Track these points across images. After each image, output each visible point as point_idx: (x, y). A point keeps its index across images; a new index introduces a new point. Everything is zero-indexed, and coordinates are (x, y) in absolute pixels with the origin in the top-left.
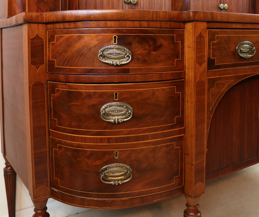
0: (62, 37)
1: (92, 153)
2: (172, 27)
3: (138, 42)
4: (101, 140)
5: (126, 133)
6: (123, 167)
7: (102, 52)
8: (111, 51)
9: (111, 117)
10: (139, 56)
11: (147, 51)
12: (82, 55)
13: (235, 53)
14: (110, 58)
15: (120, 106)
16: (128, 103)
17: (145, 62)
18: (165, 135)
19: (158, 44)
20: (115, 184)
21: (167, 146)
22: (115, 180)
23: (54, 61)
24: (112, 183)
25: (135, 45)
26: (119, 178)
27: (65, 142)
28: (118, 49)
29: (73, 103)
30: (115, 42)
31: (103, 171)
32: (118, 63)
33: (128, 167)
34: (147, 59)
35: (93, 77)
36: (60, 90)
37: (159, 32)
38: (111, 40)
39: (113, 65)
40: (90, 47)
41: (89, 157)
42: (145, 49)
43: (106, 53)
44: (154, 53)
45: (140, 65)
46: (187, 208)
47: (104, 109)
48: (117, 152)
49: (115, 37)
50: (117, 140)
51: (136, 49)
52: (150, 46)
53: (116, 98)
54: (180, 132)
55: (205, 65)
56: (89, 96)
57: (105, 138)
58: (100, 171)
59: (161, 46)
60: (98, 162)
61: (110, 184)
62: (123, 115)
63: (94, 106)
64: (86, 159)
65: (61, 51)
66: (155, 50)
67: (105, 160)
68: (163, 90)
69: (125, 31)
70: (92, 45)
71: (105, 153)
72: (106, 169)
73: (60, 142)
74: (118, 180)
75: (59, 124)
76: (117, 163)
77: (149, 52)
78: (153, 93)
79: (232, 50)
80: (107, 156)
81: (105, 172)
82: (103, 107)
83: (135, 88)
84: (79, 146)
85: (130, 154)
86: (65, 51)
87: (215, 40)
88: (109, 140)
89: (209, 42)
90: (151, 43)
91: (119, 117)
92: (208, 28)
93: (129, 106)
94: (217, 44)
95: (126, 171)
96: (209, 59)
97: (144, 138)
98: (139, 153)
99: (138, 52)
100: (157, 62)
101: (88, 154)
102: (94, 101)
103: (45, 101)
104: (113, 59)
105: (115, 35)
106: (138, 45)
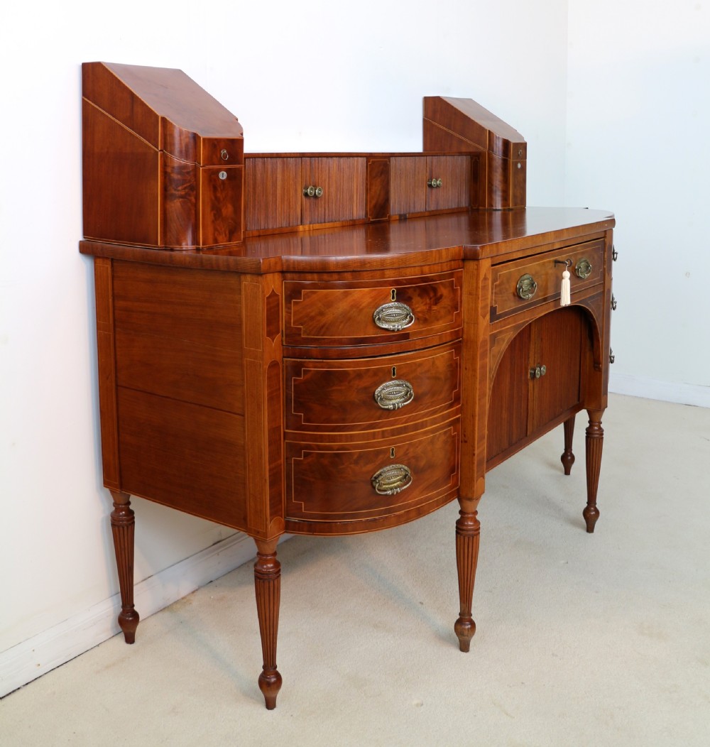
0: (315, 293)
1: (361, 456)
2: (453, 268)
3: (419, 295)
4: (374, 436)
5: (404, 420)
6: (400, 469)
7: (378, 313)
8: (390, 311)
9: (388, 402)
10: (420, 315)
11: (427, 306)
12: (350, 319)
13: (515, 294)
14: (390, 322)
15: (398, 385)
16: (408, 380)
17: (425, 321)
18: (444, 418)
19: (439, 294)
20: (393, 494)
21: (445, 433)
22: (391, 489)
23: (301, 329)
24: (389, 492)
25: (416, 299)
26: (395, 484)
27: (318, 446)
28: (397, 308)
29: (335, 388)
30: (393, 298)
31: (376, 478)
32: (400, 327)
33: (406, 468)
34: (427, 317)
35: (366, 349)
36: (310, 371)
37: (440, 277)
38: (388, 295)
39: (393, 331)
40: (361, 307)
41: (356, 462)
42: (426, 304)
43: (383, 314)
44: (435, 308)
45: (421, 326)
46: (461, 517)
47: (380, 392)
48: (393, 449)
49: (393, 291)
50: (393, 433)
51: (417, 306)
52: (431, 299)
53: (394, 374)
54: (457, 412)
55: (488, 317)
56: (359, 375)
57: (378, 432)
58: (373, 479)
59: (441, 296)
60: (370, 467)
61: (386, 495)
62: (401, 398)
63: (366, 388)
64: (352, 466)
65: (313, 314)
66: (436, 304)
67: (377, 463)
68: (442, 356)
69: (405, 282)
70: (364, 305)
71: (378, 453)
72: (380, 475)
73: (307, 447)
74: (396, 488)
75: (307, 420)
76: (393, 464)
77: (430, 307)
78: (433, 363)
79: (513, 290)
80: (381, 456)
81: (380, 478)
82: (379, 389)
83: (415, 359)
84: (343, 448)
85: (407, 450)
86: (322, 314)
87: (497, 281)
88: (383, 434)
89: (492, 284)
90: (432, 294)
91: (398, 400)
92: (492, 265)
93: (409, 384)
94: (500, 285)
95: (404, 473)
96: (491, 307)
97: (423, 425)
98: (417, 447)
99: (419, 310)
100: (438, 320)
101: (355, 457)
102: (365, 382)
103: (279, 389)
104: (392, 322)
105: (393, 288)
106: (419, 299)
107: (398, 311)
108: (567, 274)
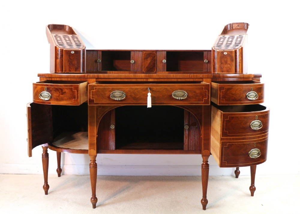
3: (55, 90)
8: (44, 94)
10: (55, 97)
11: (58, 95)
13: (109, 97)
30: (45, 90)
32: (46, 99)
34: (58, 98)
42: (57, 94)
43: (42, 95)
52: (59, 92)
66: (62, 95)
69: (49, 85)
77: (59, 95)
79: (107, 95)
87: (94, 90)
89: (90, 91)
90: (60, 91)
94: (95, 92)
96: (89, 99)
99: (54, 95)
104: (44, 97)
105: (46, 87)
106: (54, 92)
107: (47, 94)
108: (149, 94)
